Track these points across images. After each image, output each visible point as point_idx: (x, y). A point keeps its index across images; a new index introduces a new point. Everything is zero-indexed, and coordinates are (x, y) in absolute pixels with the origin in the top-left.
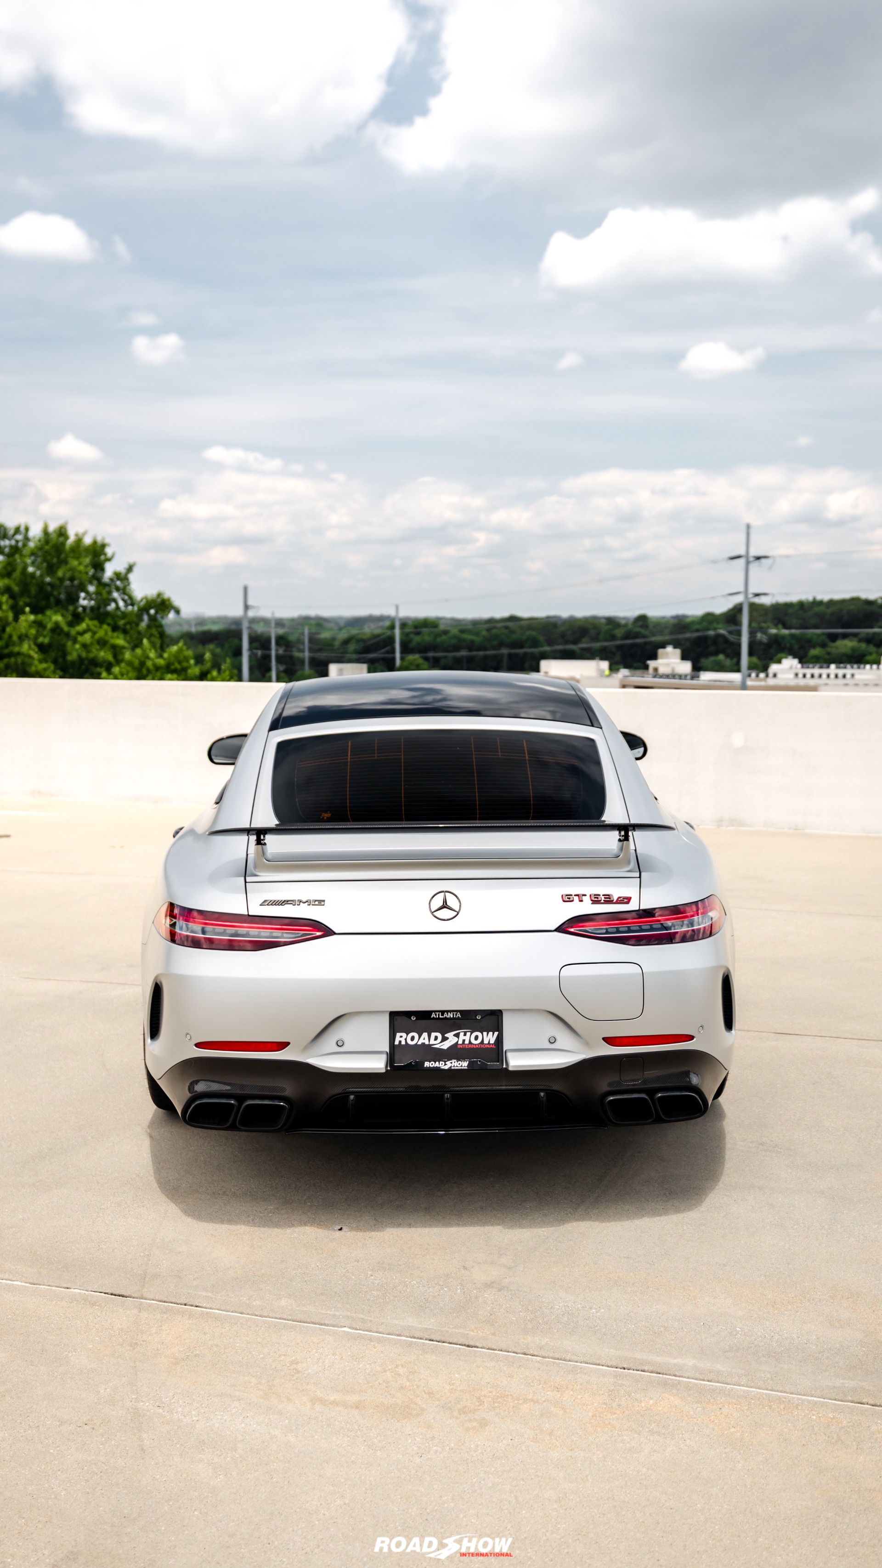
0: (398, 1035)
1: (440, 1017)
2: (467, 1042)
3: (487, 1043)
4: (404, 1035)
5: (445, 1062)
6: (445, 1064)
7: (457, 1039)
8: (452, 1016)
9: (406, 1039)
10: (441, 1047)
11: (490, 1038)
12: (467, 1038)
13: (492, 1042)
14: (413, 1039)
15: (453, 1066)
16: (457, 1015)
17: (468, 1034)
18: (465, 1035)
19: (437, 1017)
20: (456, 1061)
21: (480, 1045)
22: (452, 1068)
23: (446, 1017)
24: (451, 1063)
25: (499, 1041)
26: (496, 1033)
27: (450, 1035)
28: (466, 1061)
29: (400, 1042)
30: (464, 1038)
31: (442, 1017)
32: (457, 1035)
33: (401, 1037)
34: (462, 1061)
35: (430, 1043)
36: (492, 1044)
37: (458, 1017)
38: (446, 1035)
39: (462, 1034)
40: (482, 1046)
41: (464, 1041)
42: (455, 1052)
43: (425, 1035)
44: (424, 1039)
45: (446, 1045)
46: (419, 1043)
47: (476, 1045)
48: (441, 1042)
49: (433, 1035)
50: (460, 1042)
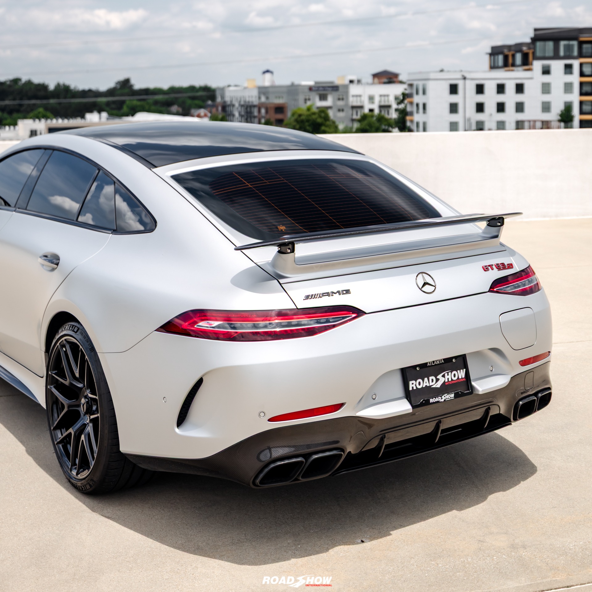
0: (411, 382)
1: (433, 364)
2: (450, 380)
3: (461, 378)
4: (414, 382)
5: (441, 396)
6: (442, 398)
7: (444, 378)
8: (439, 363)
9: (416, 385)
10: (436, 387)
11: (461, 374)
12: (449, 377)
13: (463, 377)
14: (419, 384)
15: (446, 398)
16: (442, 361)
17: (450, 373)
18: (448, 375)
19: (431, 365)
20: (447, 394)
21: (457, 380)
22: (446, 400)
23: (436, 364)
24: (445, 397)
25: (467, 374)
26: (464, 370)
27: (440, 377)
28: (453, 393)
29: (413, 387)
30: (448, 377)
31: (434, 364)
32: (444, 376)
33: (413, 384)
34: (450, 394)
35: (430, 385)
36: (464, 378)
37: (443, 362)
38: (438, 377)
39: (446, 374)
40: (459, 381)
41: (448, 379)
42: (446, 388)
43: (426, 379)
44: (426, 383)
45: (439, 385)
46: (424, 386)
47: (455, 380)
48: (436, 383)
49: (431, 378)
50: (446, 381)
